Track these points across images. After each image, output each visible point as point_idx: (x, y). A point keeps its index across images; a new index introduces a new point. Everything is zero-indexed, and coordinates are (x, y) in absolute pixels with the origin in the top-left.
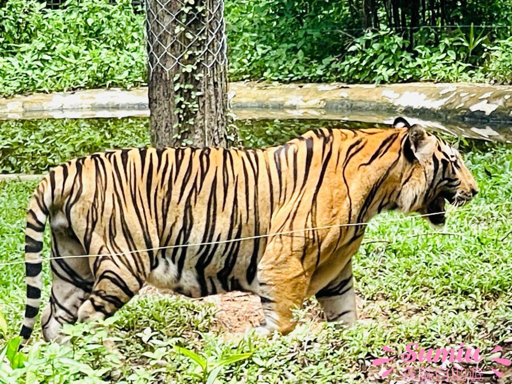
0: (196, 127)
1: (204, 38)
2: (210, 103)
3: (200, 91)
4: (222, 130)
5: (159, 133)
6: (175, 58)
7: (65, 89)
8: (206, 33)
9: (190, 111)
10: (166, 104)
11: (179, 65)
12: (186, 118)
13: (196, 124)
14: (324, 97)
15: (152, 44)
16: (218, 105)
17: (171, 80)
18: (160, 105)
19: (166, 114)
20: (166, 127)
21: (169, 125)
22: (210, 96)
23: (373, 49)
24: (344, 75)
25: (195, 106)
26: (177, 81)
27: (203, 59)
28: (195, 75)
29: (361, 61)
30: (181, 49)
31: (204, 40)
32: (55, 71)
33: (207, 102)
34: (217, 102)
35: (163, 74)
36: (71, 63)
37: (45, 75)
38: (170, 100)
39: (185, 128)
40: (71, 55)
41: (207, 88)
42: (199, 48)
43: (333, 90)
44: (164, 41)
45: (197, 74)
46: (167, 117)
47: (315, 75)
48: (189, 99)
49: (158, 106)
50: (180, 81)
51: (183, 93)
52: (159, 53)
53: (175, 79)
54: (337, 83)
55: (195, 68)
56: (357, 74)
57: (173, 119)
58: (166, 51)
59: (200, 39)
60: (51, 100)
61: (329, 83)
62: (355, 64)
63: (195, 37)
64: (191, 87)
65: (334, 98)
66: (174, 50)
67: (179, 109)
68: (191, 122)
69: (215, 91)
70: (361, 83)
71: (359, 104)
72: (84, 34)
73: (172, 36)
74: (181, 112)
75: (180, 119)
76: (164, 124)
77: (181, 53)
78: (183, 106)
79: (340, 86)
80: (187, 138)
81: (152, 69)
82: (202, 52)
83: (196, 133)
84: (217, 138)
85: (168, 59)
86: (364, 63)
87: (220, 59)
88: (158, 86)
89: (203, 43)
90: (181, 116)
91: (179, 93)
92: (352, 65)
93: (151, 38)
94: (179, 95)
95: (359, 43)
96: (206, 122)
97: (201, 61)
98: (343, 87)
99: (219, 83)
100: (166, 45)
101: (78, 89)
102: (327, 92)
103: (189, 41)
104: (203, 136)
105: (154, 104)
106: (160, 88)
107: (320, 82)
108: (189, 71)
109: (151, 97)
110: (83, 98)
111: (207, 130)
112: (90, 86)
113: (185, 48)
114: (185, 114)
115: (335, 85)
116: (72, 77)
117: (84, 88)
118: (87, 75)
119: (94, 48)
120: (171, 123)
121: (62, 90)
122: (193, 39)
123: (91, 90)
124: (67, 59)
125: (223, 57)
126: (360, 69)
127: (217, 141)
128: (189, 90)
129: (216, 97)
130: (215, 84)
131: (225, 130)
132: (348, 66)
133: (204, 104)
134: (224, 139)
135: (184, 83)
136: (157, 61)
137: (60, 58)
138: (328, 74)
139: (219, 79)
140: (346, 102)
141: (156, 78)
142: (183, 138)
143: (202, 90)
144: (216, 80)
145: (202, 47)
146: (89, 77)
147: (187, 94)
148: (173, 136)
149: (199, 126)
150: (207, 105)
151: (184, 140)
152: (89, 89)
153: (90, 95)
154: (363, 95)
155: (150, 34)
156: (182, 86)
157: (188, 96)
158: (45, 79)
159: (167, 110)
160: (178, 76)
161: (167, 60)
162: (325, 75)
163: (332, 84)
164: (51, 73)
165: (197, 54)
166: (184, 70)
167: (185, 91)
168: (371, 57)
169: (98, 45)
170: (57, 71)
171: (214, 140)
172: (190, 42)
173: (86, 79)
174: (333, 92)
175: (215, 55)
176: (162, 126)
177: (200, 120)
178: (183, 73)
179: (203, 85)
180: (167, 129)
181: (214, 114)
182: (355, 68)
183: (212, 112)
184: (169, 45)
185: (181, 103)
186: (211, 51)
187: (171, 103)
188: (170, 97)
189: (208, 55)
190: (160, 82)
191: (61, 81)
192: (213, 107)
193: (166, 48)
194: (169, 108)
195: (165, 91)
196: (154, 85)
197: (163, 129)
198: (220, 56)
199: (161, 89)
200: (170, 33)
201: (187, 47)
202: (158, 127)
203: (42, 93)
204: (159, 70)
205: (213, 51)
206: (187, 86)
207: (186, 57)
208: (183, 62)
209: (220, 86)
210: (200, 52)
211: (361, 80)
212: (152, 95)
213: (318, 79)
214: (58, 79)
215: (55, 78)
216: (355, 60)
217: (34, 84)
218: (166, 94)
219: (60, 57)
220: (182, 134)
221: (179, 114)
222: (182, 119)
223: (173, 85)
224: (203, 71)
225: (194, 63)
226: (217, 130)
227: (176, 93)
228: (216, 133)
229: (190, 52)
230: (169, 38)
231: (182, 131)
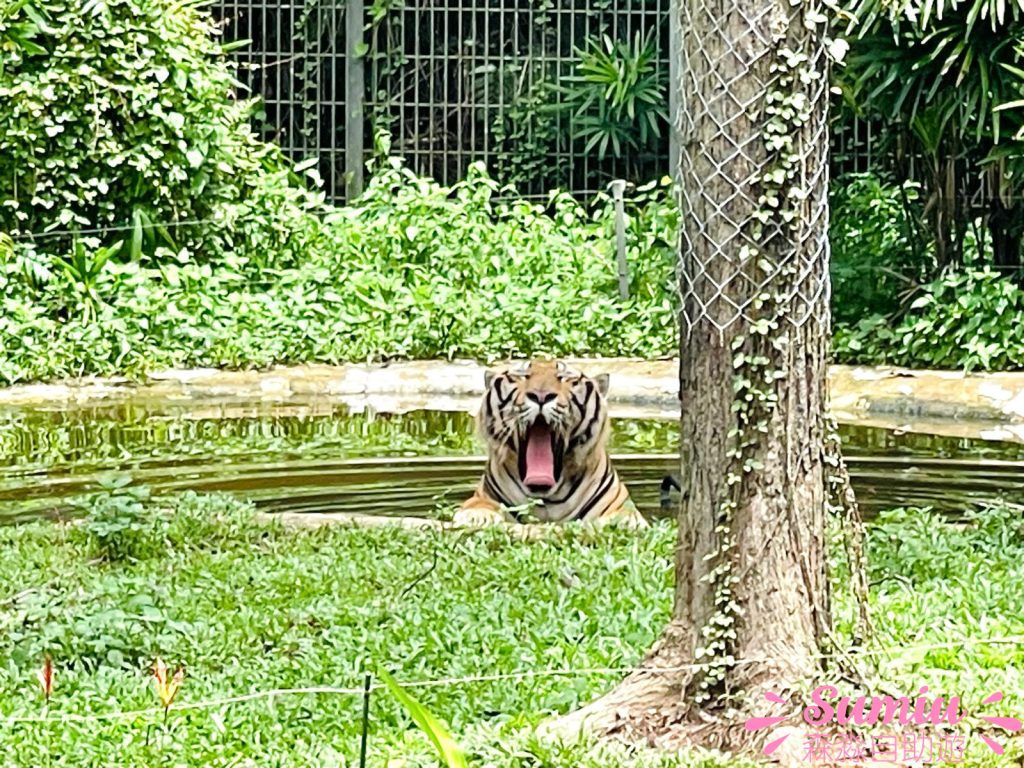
0: (769, 438)
1: (793, 270)
2: (798, 394)
3: (780, 369)
4: (817, 445)
5: (699, 446)
6: (735, 305)
7: (370, 358)
8: (796, 262)
9: (761, 408)
10: (715, 392)
11: (743, 319)
12: (754, 421)
13: (771, 432)
14: (865, 391)
15: (692, 279)
16: (813, 397)
17: (728, 348)
18: (704, 393)
19: (715, 411)
20: (713, 436)
21: (718, 431)
22: (798, 381)
23: (960, 305)
24: (900, 352)
25: (770, 398)
26: (739, 350)
27: (788, 310)
28: (771, 339)
29: (937, 327)
30: (749, 290)
31: (792, 275)
32: (347, 323)
33: (792, 391)
34: (810, 391)
35: (712, 336)
36: (377, 309)
37: (331, 332)
38: (723, 384)
39: (749, 438)
40: (377, 293)
41: (794, 364)
42: (781, 289)
43: (883, 379)
44: (716, 273)
45: (776, 338)
46: (716, 417)
47: (847, 350)
48: (761, 384)
49: (699, 395)
50: (745, 349)
51: (749, 372)
52: (706, 296)
53: (735, 346)
54: (888, 367)
55: (775, 326)
56: (927, 351)
57: (728, 421)
58: (719, 292)
59: (785, 273)
60: (343, 378)
61: (874, 367)
62: (925, 332)
63: (776, 268)
64: (765, 361)
65: (885, 395)
66: (736, 290)
67: (739, 402)
68: (762, 427)
69: (808, 371)
70: (935, 369)
71: (935, 408)
72: (399, 257)
73: (731, 264)
74: (745, 407)
75: (741, 421)
76: (709, 430)
77: (748, 298)
78: (749, 398)
79: (896, 373)
80: (753, 457)
81: (690, 326)
82: (787, 297)
83: (769, 449)
84: (807, 459)
85: (722, 307)
86: (942, 331)
87: (819, 310)
88: (701, 358)
89: (789, 279)
90: (743, 416)
91: (742, 371)
92: (917, 335)
93: (690, 268)
94: (740, 377)
95: (932, 293)
96: (789, 428)
97: (785, 313)
98: (901, 375)
99: (815, 356)
100: (719, 282)
101: (393, 360)
102: (872, 384)
103: (764, 275)
104: (783, 456)
105: (691, 392)
106: (704, 361)
107: (853, 363)
108: (764, 331)
109: (685, 377)
110: (403, 376)
111: (790, 444)
112: (415, 354)
113: (755, 289)
114: (751, 412)
115: (884, 370)
116: (381, 335)
117: (404, 358)
118: (411, 332)
119: (417, 282)
120: (723, 428)
121: (364, 360)
122: (772, 272)
123: (418, 362)
124: (371, 302)
125: (823, 307)
126: (935, 342)
127: (807, 466)
128: (761, 368)
129: (809, 382)
130: (809, 357)
131: (820, 444)
132: (910, 336)
133: (787, 396)
134: (819, 462)
135: (751, 352)
136: (700, 311)
137: (356, 300)
138: (871, 350)
139: (815, 348)
140: (909, 402)
141: (697, 341)
142: (745, 456)
143: (785, 368)
144: (810, 351)
145: (787, 288)
146: (414, 338)
147: (756, 375)
148: (725, 453)
149: (776, 435)
150: (792, 397)
151: (749, 461)
152: (414, 359)
153: (418, 371)
154: (943, 391)
155: (690, 260)
156: (748, 360)
157: (759, 377)
158: (331, 338)
159: (717, 404)
160: (740, 340)
161: (720, 310)
162: (864, 351)
163: (879, 368)
164: (340, 327)
165: (779, 299)
166: (753, 330)
167: (754, 369)
168: (956, 320)
169: (426, 277)
170: (352, 325)
171: (802, 462)
172: (767, 277)
173: (409, 340)
174: (882, 383)
175: (811, 304)
176: (706, 434)
177: (779, 424)
178: (751, 335)
179: (786, 360)
180: (716, 440)
181: (805, 414)
182: (924, 340)
183: (801, 411)
184: (727, 281)
185: (745, 390)
186: (803, 296)
187: (726, 390)
188: (722, 379)
189: (798, 304)
190: (705, 349)
191: (361, 344)
192: (804, 401)
193: (720, 288)
194: (721, 399)
195: (715, 367)
196: (693, 355)
197: (708, 439)
198: (819, 306)
199: (707, 364)
200: (729, 259)
201: (760, 287)
202: (697, 435)
203: (324, 365)
204: (705, 328)
205: (808, 297)
206: (758, 360)
207: (759, 305)
208: (751, 315)
209: (816, 362)
210: (784, 296)
211: (935, 362)
212: (689, 374)
213: (851, 358)
214: (353, 338)
215: (348, 336)
216: (924, 324)
217: (310, 347)
218: (715, 372)
219: (356, 298)
220: (744, 449)
221: (740, 411)
222: (746, 422)
223: (730, 357)
224: (787, 333)
225: (772, 316)
226: (808, 445)
227: (736, 371)
228: (807, 451)
229: (766, 296)
230: (727, 268)
231: (745, 445)
